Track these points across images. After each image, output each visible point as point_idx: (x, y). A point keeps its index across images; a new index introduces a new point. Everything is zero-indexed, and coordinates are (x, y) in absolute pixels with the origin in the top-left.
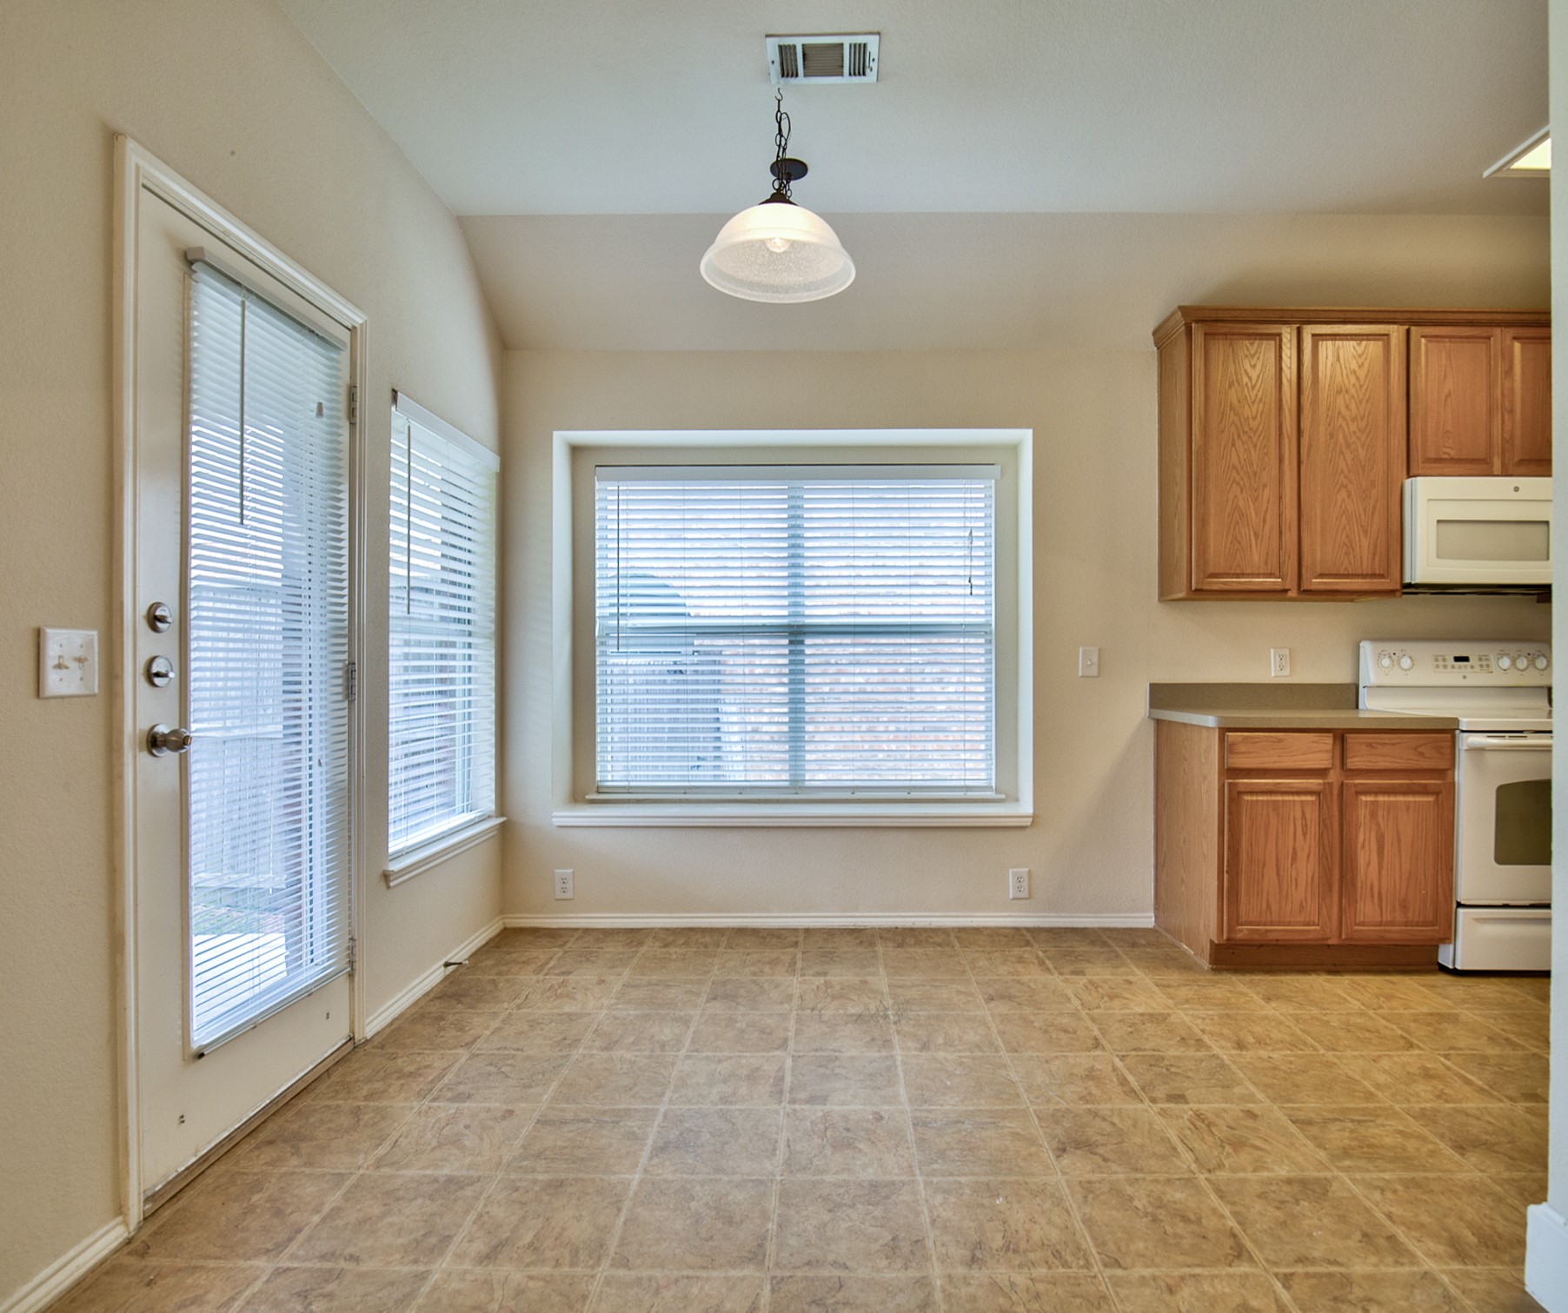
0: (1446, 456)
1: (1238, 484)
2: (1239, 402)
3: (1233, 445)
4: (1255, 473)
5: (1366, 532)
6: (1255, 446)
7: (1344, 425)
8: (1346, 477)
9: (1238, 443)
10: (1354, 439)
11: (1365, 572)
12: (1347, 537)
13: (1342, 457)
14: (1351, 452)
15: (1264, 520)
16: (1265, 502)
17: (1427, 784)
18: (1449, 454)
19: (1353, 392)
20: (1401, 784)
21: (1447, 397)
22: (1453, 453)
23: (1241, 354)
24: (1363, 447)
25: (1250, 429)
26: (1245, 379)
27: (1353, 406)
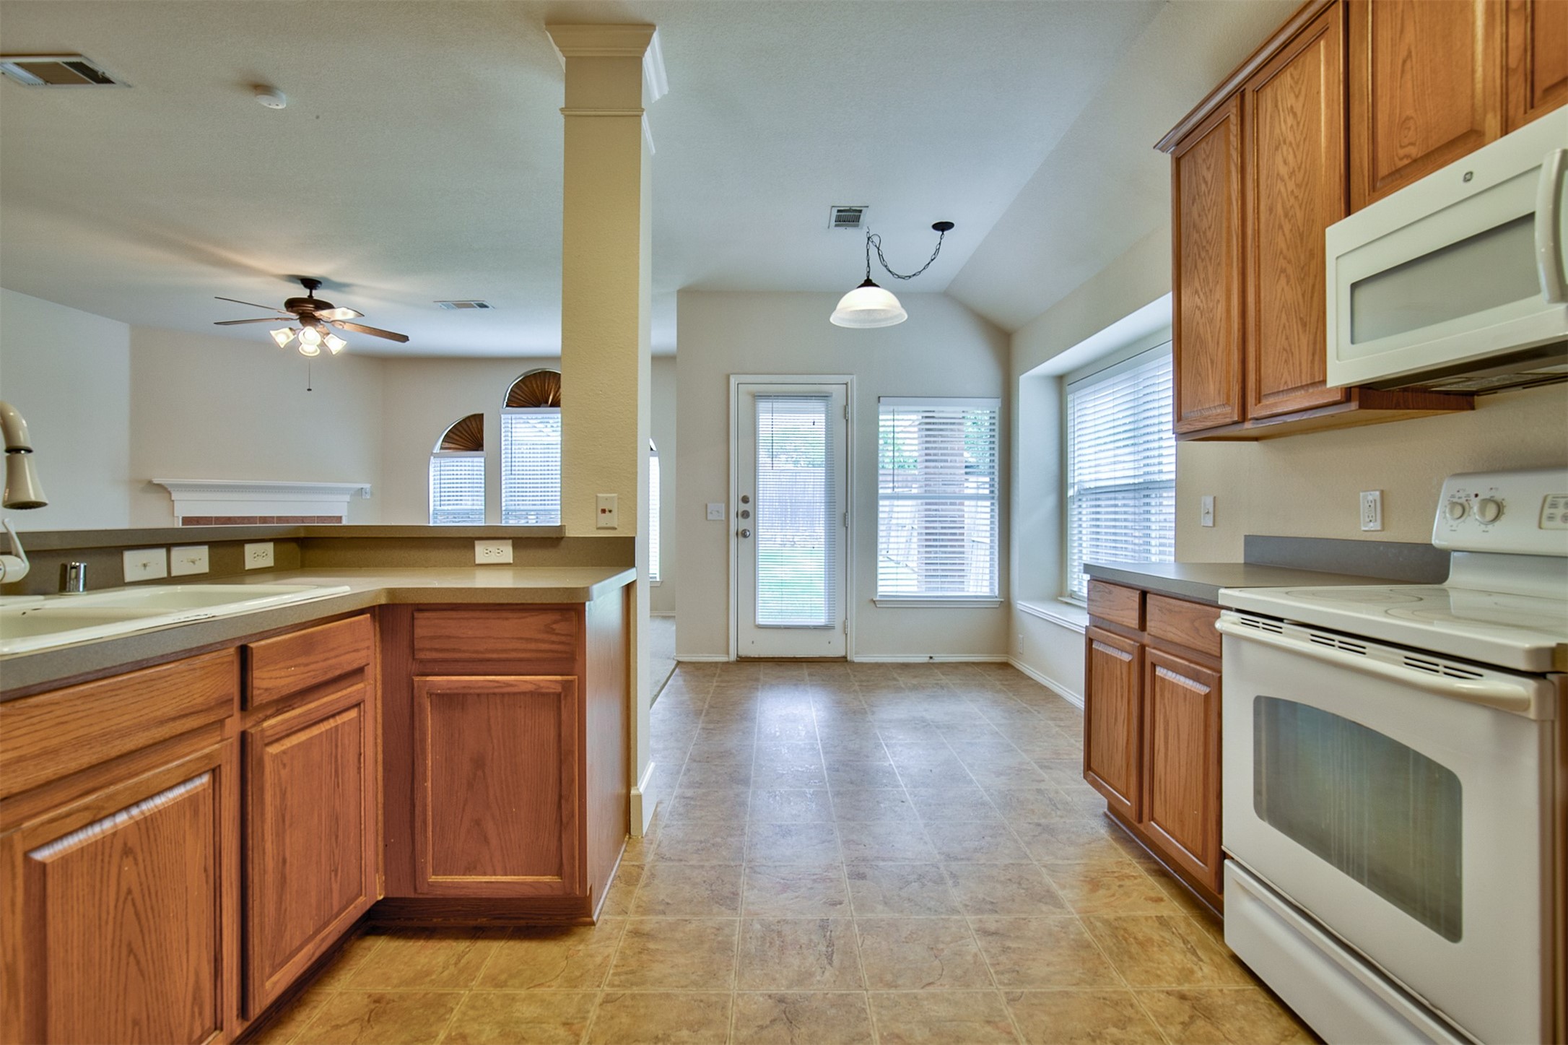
0: (1406, 162)
1: (1199, 309)
2: (1199, 216)
3: (1196, 267)
4: (1211, 291)
5: (1304, 325)
6: (1211, 259)
7: (1283, 189)
8: (1285, 258)
9: (1199, 262)
10: (1292, 200)
11: (1304, 383)
12: (1287, 339)
13: (1280, 232)
14: (1290, 221)
15: (1218, 343)
16: (1219, 319)
17: (1199, 671)
18: (1407, 156)
19: (1290, 137)
20: (1181, 664)
21: (1404, 62)
22: (1414, 152)
23: (1200, 161)
24: (1300, 207)
25: (1207, 242)
26: (1203, 187)
27: (1291, 158)
